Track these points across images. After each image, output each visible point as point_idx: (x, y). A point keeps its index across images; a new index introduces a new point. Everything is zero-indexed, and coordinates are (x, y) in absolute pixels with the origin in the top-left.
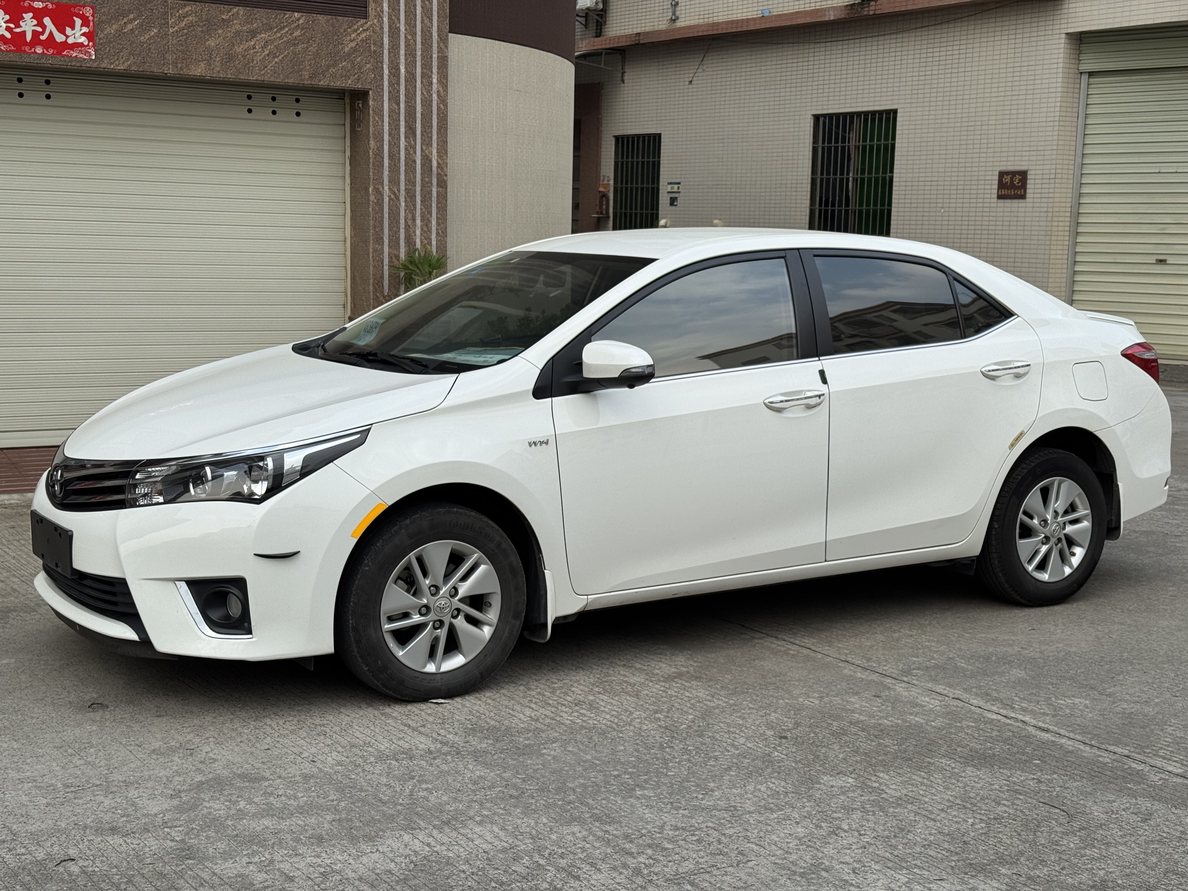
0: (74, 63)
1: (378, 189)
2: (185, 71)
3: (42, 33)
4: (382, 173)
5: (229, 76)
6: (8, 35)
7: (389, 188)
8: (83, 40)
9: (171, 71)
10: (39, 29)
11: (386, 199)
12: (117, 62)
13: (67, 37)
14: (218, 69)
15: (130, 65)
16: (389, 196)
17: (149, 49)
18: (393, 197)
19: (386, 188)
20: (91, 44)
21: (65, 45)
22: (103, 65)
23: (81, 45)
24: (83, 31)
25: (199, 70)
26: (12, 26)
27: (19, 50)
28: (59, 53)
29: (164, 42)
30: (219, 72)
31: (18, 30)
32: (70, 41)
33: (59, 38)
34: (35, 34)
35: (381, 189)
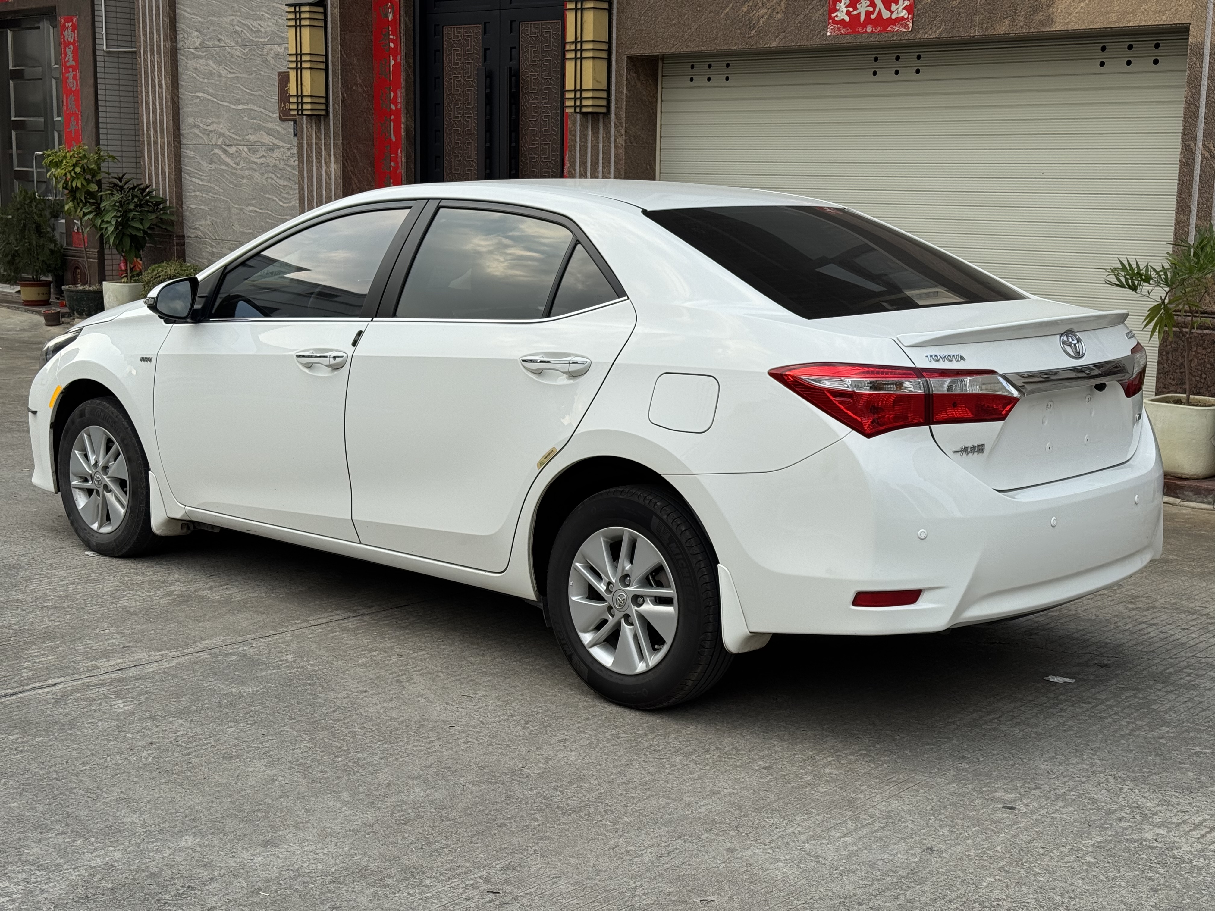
0: (895, 38)
1: (1189, 146)
2: (990, 32)
3: (873, 13)
4: (1196, 126)
5: (1032, 30)
6: (847, 19)
7: (1204, 145)
8: (904, 13)
9: (977, 32)
10: (871, 9)
11: (1199, 158)
12: (930, 32)
13: (892, 12)
14: (1022, 24)
15: (941, 33)
16: (1202, 155)
17: (959, 14)
18: (1207, 155)
19: (1200, 144)
20: (910, 16)
21: (891, 21)
22: (919, 36)
23: (902, 18)
24: (905, 5)
25: (1002, 29)
26: (851, 9)
27: (855, 32)
28: (884, 30)
29: (973, 4)
30: (1022, 27)
31: (855, 13)
32: (894, 16)
33: (886, 14)
34: (868, 14)
35: (1192, 145)
